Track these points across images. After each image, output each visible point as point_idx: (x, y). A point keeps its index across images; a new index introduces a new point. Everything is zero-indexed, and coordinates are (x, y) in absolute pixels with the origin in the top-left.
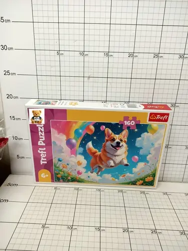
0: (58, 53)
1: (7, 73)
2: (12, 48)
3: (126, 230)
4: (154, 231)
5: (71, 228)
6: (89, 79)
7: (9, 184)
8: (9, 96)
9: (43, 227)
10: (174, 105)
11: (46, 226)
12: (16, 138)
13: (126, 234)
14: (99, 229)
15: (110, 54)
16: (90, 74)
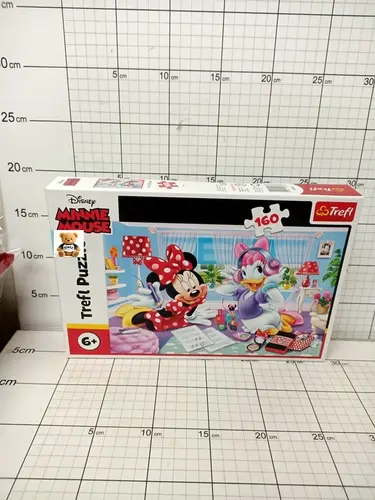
0: (116, 74)
2: (17, 64)
3: (262, 434)
4: (319, 436)
5: (150, 432)
6: (179, 129)
7: (18, 350)
8: (13, 167)
9: (92, 431)
10: (354, 182)
11: (98, 429)
12: (29, 255)
13: (263, 443)
14: (207, 433)
15: (224, 75)
16: (182, 118)
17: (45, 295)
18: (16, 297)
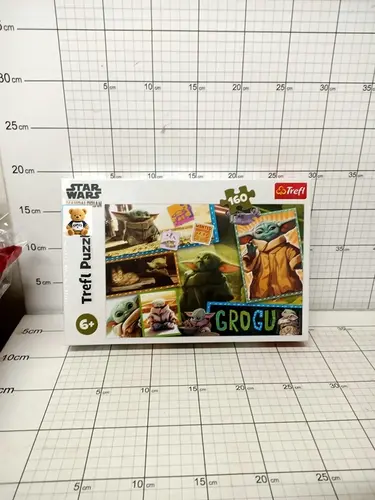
0: (106, 87)
1: (11, 125)
2: (18, 79)
3: (242, 387)
6: (163, 132)
7: (27, 331)
8: (17, 169)
10: (314, 174)
11: (104, 390)
12: (33, 247)
15: (200, 85)
16: (165, 123)
17: (48, 282)
18: (22, 285)
